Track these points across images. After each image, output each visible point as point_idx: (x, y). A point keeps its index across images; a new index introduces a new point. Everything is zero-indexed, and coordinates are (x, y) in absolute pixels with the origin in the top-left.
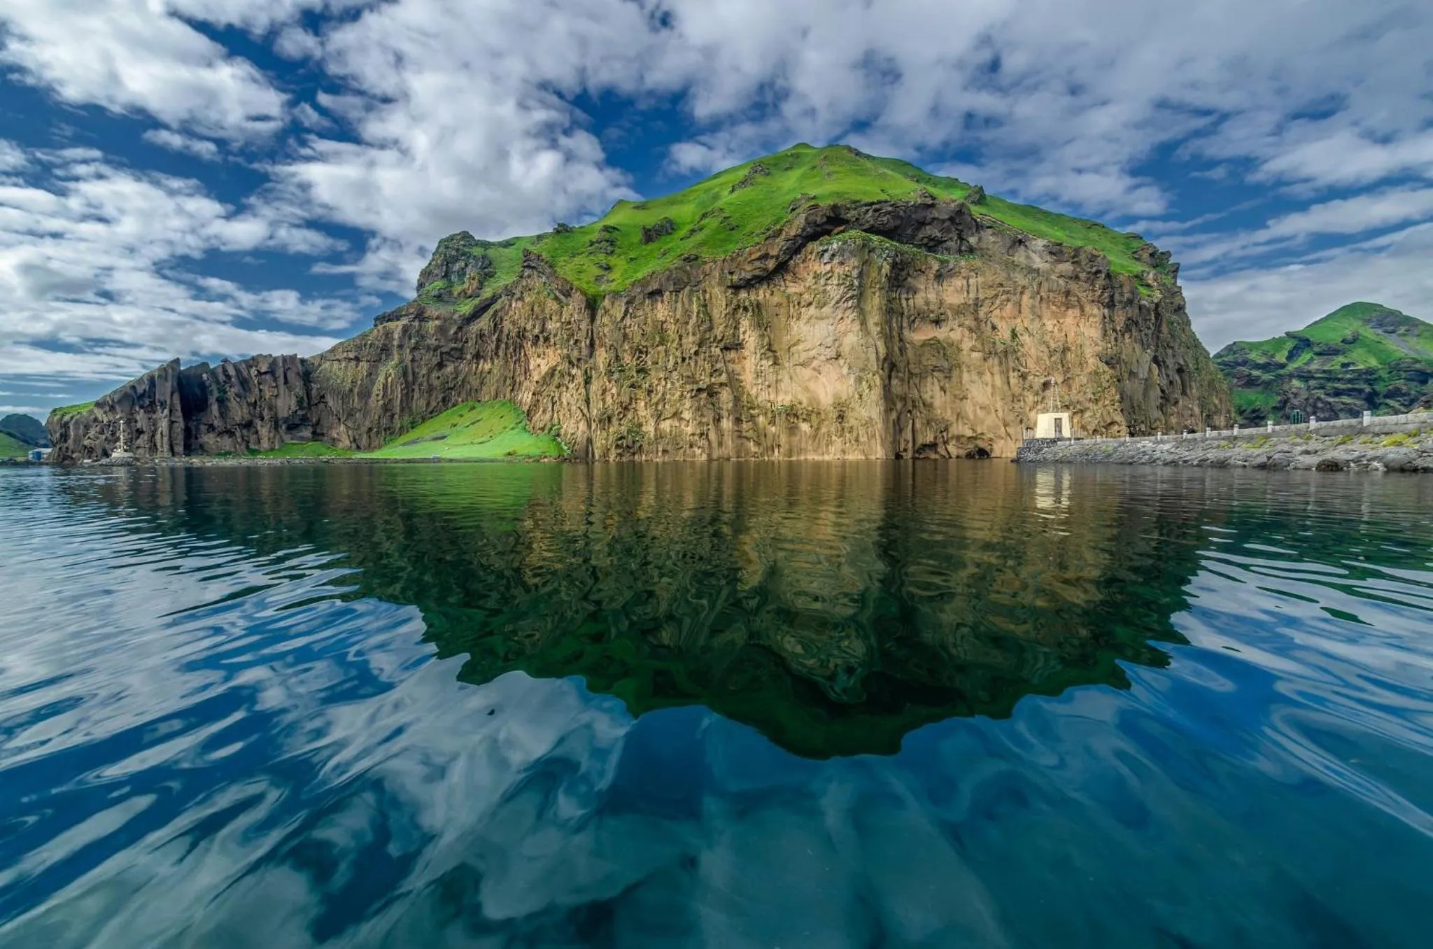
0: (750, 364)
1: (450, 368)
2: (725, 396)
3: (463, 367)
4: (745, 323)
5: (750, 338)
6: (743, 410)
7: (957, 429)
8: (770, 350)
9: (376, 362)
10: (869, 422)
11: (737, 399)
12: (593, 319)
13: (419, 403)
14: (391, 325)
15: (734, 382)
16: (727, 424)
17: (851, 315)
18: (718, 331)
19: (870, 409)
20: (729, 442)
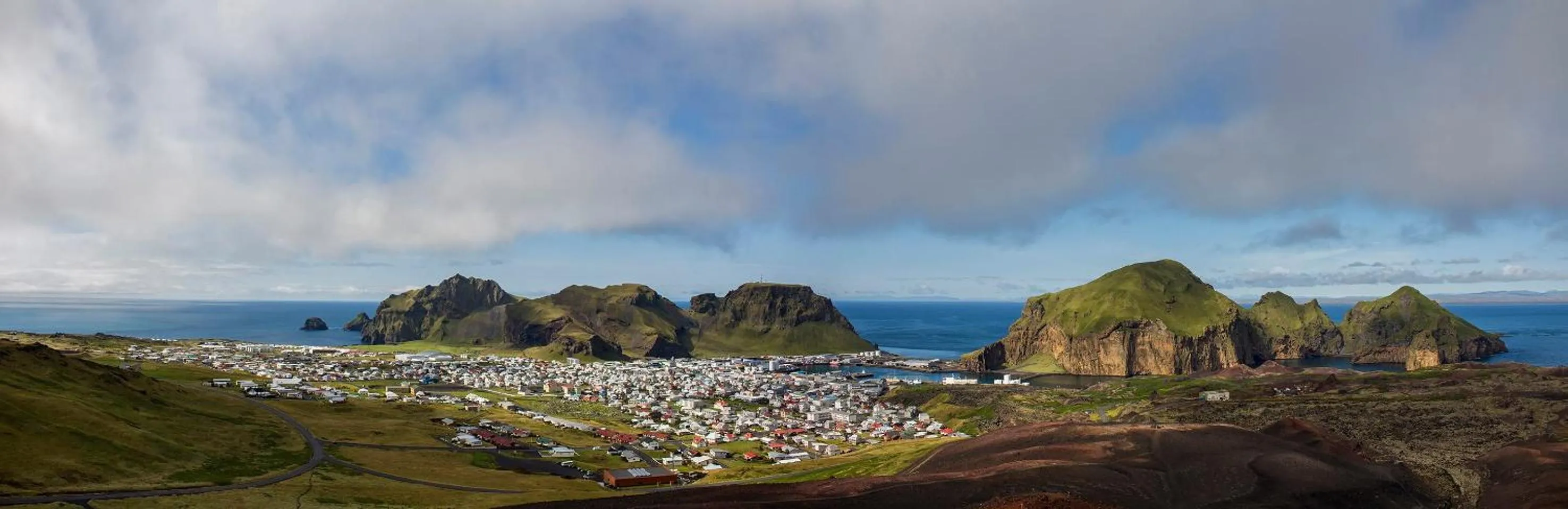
0: (1102, 355)
1: (1034, 343)
2: (1097, 361)
3: (1038, 343)
4: (1101, 347)
5: (1102, 351)
6: (1100, 365)
7: (1146, 368)
8: (1106, 353)
9: (1017, 342)
10: (1123, 368)
11: (1099, 362)
12: (1071, 343)
13: (1027, 354)
14: (1020, 331)
15: (1099, 359)
16: (1097, 367)
17: (1122, 346)
18: (1096, 348)
19: (1123, 366)
20: (1097, 371)
